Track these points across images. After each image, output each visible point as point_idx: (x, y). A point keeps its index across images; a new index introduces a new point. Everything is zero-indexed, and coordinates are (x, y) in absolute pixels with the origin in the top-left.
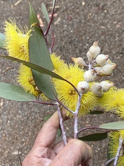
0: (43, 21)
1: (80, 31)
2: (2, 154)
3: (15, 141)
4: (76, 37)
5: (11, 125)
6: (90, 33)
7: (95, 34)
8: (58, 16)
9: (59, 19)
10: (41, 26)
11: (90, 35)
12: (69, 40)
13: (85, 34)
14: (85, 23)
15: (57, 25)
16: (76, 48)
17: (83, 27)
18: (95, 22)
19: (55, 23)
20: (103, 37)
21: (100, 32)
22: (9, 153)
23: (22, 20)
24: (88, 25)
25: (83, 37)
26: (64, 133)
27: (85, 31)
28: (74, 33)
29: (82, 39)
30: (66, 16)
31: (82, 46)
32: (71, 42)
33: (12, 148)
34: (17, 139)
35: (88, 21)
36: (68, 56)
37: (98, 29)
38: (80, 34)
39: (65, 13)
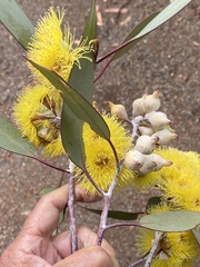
0: (103, 16)
1: (159, 44)
2: (5, 211)
3: (29, 195)
4: (151, 52)
5: (26, 171)
6: (173, 48)
7: (181, 52)
8: (128, 13)
9: (129, 19)
10: (99, 24)
11: (174, 52)
12: (139, 54)
13: (165, 49)
14: (169, 31)
15: (123, 28)
16: (147, 69)
17: (164, 38)
18: (184, 33)
19: (122, 24)
20: (193, 59)
21: (190, 51)
22: (16, 211)
23: (71, 9)
24: (173, 36)
25: (162, 54)
26: (73, 219)
27: (167, 44)
28: (148, 44)
29: (159, 57)
30: (141, 16)
31: (158, 68)
32: (141, 59)
33: (23, 205)
34: (32, 192)
35: (174, 30)
36: (132, 79)
37: (188, 44)
38: (158, 48)
39: (141, 10)
